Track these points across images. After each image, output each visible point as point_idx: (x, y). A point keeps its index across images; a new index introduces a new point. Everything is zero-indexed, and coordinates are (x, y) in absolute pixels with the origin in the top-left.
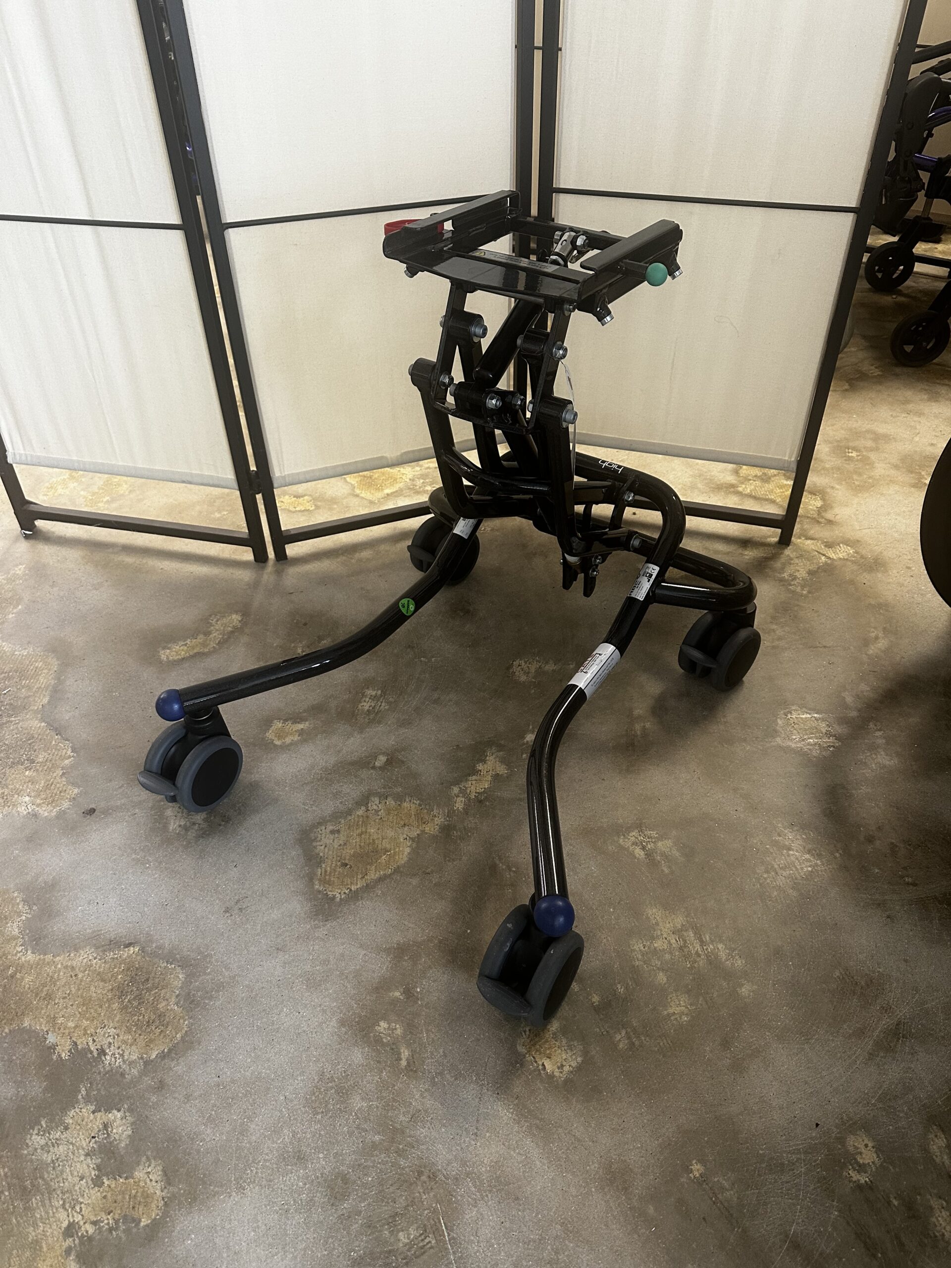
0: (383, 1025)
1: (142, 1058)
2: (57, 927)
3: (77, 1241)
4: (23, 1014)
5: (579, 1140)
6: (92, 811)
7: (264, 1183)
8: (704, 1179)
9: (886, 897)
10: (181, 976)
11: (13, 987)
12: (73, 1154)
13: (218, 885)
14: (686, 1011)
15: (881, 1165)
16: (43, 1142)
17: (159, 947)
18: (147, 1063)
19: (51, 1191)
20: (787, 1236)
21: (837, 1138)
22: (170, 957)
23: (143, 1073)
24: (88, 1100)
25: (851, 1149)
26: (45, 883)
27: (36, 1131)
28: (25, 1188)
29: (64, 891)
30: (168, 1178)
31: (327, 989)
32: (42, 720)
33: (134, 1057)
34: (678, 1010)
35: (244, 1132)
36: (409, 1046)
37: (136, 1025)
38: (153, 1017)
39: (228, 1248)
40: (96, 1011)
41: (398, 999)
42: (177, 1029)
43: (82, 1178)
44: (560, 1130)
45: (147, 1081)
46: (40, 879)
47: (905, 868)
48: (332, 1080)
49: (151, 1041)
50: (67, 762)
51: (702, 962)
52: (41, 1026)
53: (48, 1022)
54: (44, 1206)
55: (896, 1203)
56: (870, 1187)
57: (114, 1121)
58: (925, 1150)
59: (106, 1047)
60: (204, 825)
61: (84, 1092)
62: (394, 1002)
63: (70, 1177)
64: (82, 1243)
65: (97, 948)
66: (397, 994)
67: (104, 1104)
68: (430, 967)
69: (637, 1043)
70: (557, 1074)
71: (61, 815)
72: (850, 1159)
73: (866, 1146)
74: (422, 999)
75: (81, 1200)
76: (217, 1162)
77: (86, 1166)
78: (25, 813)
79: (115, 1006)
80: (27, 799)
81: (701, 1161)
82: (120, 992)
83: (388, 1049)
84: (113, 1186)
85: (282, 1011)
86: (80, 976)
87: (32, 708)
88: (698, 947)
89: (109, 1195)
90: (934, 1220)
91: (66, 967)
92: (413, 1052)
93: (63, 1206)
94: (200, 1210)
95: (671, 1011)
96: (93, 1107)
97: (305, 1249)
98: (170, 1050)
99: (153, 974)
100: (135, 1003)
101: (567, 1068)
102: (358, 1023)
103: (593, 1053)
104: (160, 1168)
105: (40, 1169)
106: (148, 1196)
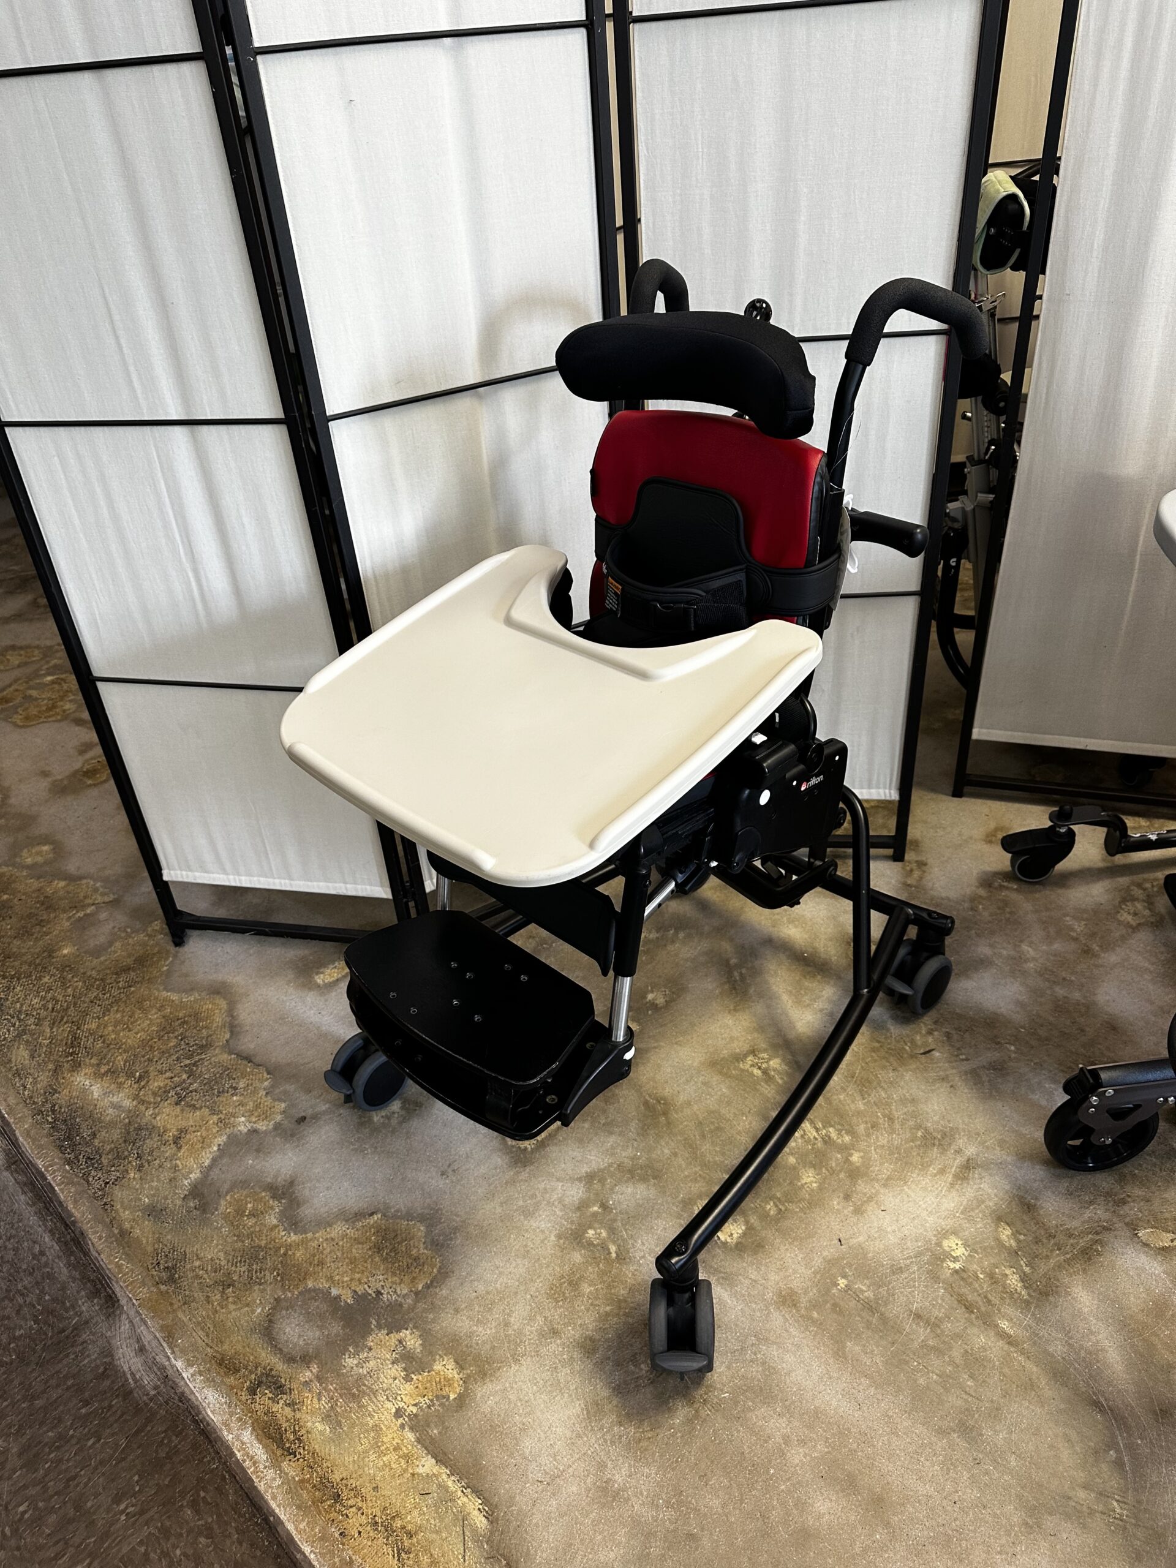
0: (591, 1232)
1: (411, 1291)
2: (307, 1212)
3: (406, 1419)
4: (304, 1279)
5: (755, 1281)
6: (304, 1119)
7: (533, 1354)
8: (848, 1287)
9: (948, 1073)
10: (422, 1228)
11: (289, 1262)
12: (382, 1364)
13: (430, 1156)
14: (814, 1180)
15: (969, 1255)
16: (355, 1362)
17: (397, 1211)
18: (417, 1293)
19: (375, 1392)
20: (911, 1312)
21: (936, 1244)
22: (409, 1216)
23: (417, 1301)
24: (380, 1327)
25: (947, 1249)
26: (285, 1181)
27: (347, 1356)
28: (354, 1394)
29: (303, 1183)
30: (460, 1365)
31: (540, 1216)
32: (230, 1053)
33: (405, 1291)
34: (809, 1180)
35: (507, 1324)
36: (614, 1242)
37: (399, 1269)
38: (410, 1261)
39: (520, 1400)
40: (363, 1266)
41: (597, 1212)
42: (433, 1266)
43: (395, 1379)
44: (740, 1277)
45: (421, 1305)
46: (279, 1179)
47: (959, 1049)
48: (562, 1277)
49: (414, 1278)
50: (266, 1083)
51: (820, 1144)
52: (323, 1284)
53: (327, 1281)
54: (373, 1402)
55: (982, 1276)
56: (963, 1270)
57: (406, 1336)
58: (998, 1240)
59: (380, 1289)
60: (403, 1113)
61: (374, 1322)
62: (595, 1214)
63: (386, 1381)
64: (410, 1420)
65: (347, 1221)
66: (596, 1209)
67: (393, 1327)
68: (616, 1185)
69: (783, 1209)
70: (729, 1240)
71: (277, 1127)
72: (949, 1256)
73: (957, 1244)
74: (616, 1209)
75: (399, 1392)
76: (493, 1348)
77: (397, 1371)
78: (246, 1130)
79: (377, 1259)
80: (243, 1119)
81: (844, 1277)
82: (378, 1249)
83: (599, 1248)
84: (420, 1379)
85: (510, 1237)
86: (341, 1243)
87: (217, 1044)
88: (815, 1134)
89: (420, 1385)
90: (1008, 1282)
91: (327, 1239)
92: (619, 1246)
93: (387, 1398)
94: (492, 1381)
95: (803, 1182)
96: (386, 1332)
97: (576, 1389)
98: (432, 1282)
99: (399, 1232)
100: (393, 1254)
101: (735, 1236)
102: (571, 1234)
103: (753, 1221)
104: (452, 1360)
105: (360, 1378)
106: (449, 1380)
